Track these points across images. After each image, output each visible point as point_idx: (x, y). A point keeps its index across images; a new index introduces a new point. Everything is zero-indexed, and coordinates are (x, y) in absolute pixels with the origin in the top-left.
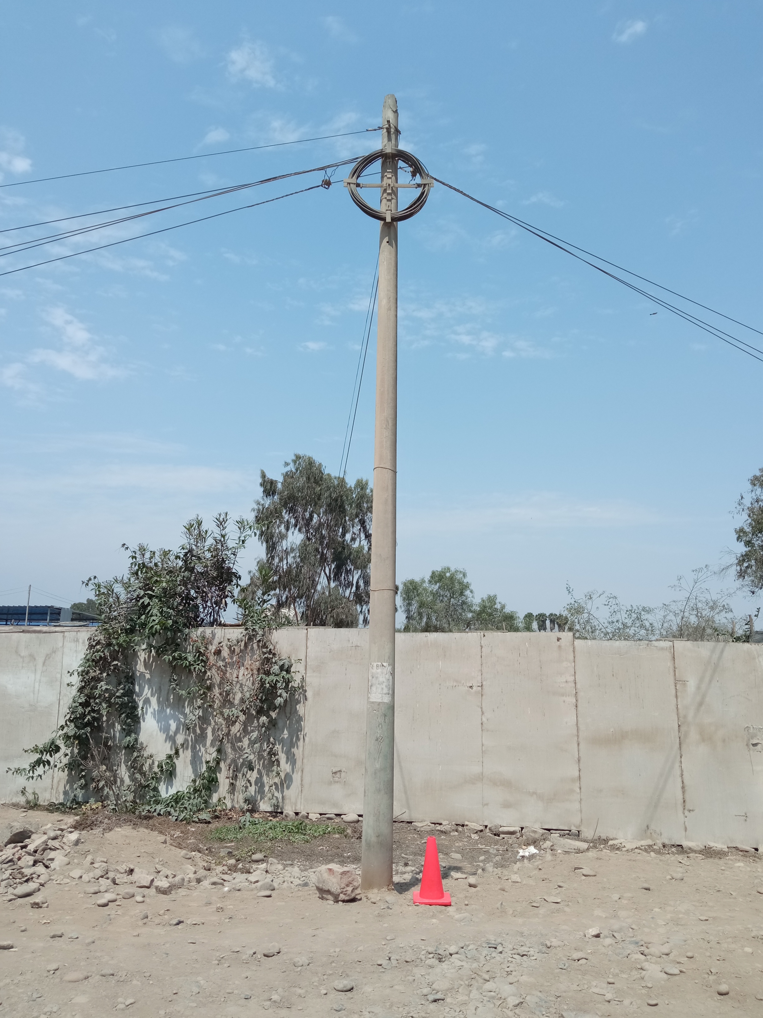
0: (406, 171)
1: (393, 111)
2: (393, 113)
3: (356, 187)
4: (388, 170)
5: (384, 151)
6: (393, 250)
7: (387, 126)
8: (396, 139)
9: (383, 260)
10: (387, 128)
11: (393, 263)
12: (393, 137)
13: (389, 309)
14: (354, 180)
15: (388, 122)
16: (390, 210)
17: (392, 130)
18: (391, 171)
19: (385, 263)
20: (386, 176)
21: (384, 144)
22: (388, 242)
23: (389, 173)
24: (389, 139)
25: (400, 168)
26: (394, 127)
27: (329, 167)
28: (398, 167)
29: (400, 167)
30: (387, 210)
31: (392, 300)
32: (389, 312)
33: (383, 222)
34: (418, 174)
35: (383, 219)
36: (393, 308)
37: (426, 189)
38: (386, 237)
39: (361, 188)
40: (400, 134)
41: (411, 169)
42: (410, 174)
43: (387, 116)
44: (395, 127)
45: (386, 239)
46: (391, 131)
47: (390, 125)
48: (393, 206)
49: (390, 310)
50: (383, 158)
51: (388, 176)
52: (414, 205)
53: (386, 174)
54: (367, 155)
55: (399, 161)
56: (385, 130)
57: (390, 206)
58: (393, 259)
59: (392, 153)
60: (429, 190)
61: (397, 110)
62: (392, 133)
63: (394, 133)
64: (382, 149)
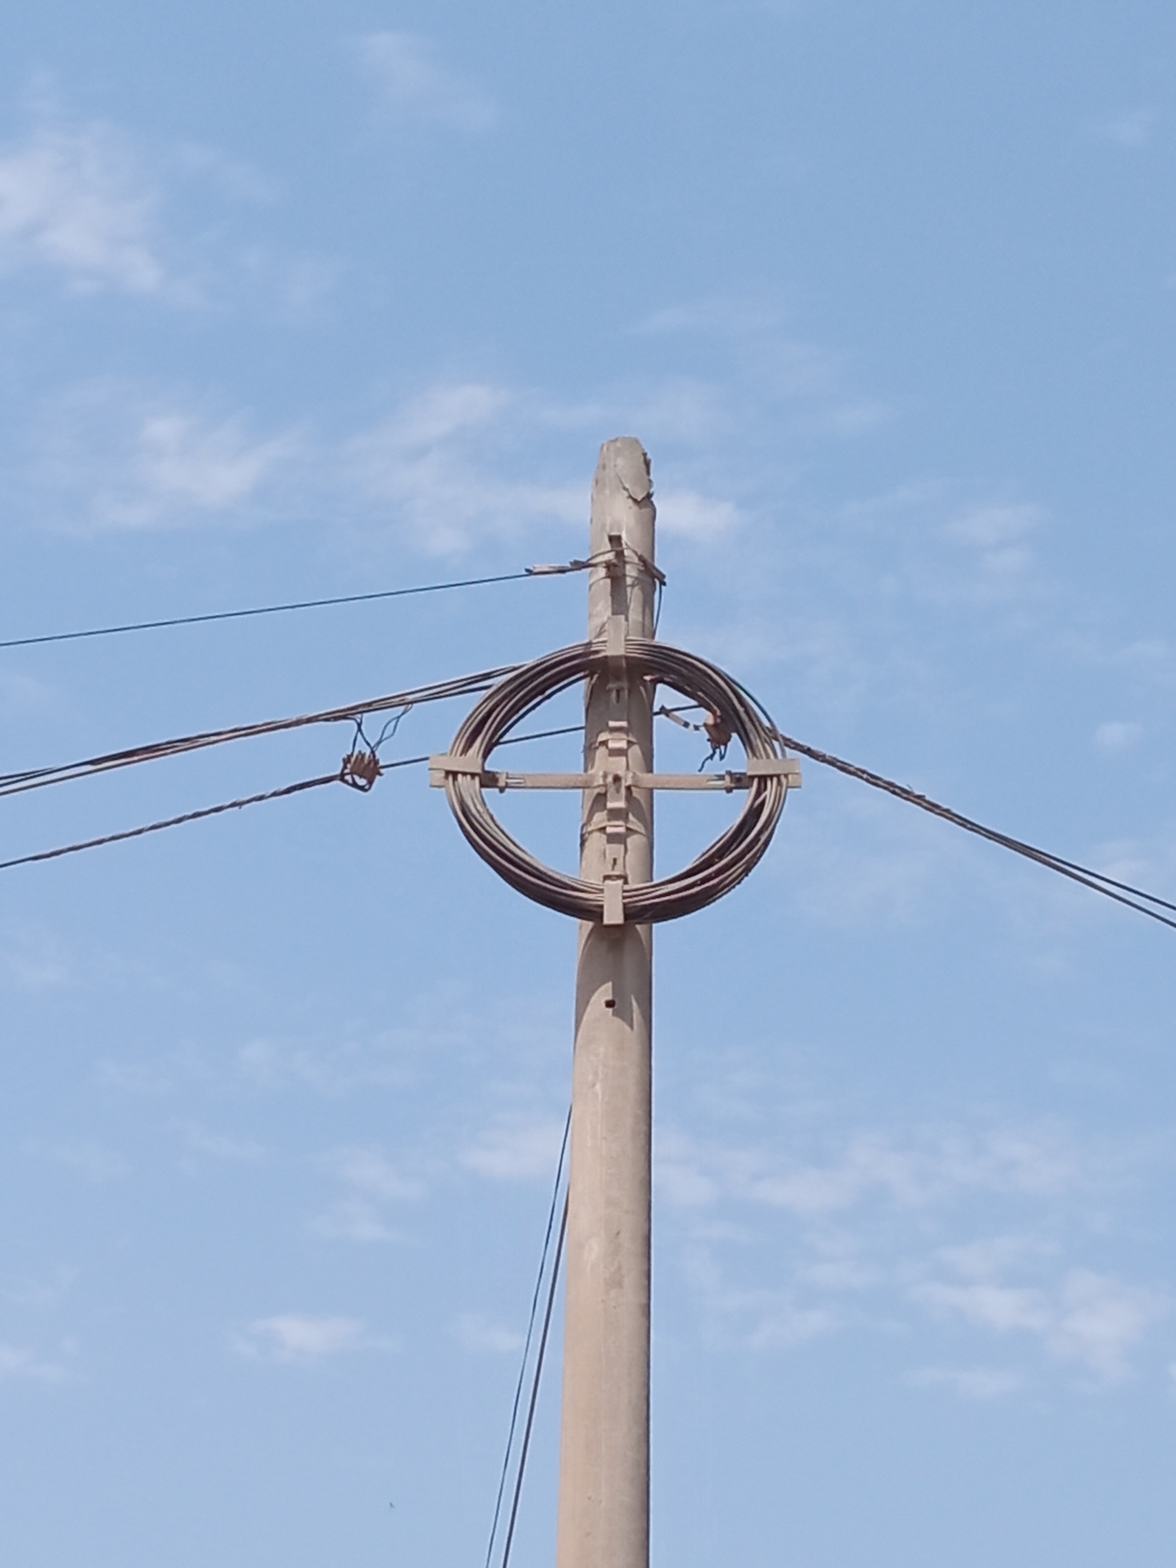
0: (686, 725)
1: (635, 500)
2: (635, 508)
3: (482, 785)
4: (612, 724)
5: (597, 652)
6: (632, 1036)
7: (610, 556)
8: (648, 603)
9: (590, 1078)
10: (608, 565)
11: (633, 1090)
12: (634, 596)
13: (615, 1282)
14: (472, 760)
15: (615, 540)
16: (618, 877)
17: (631, 572)
18: (624, 724)
19: (598, 1087)
20: (604, 743)
21: (598, 622)
22: (610, 1004)
23: (616, 735)
24: (619, 606)
25: (663, 711)
26: (636, 560)
27: (369, 707)
28: (656, 709)
29: (663, 708)
30: (607, 877)
31: (630, 1245)
32: (613, 1293)
33: (590, 924)
34: (735, 736)
35: (593, 913)
36: (631, 1279)
37: (770, 794)
38: (604, 982)
39: (502, 790)
40: (663, 583)
41: (710, 720)
42: (704, 734)
43: (609, 520)
44: (641, 558)
45: (605, 992)
46: (625, 576)
47: (620, 554)
48: (632, 864)
49: (619, 1284)
50: (591, 675)
51: (611, 745)
52: (721, 858)
53: (602, 737)
54: (530, 662)
55: (660, 686)
56: (602, 572)
57: (620, 862)
58: (633, 1072)
59: (627, 658)
60: (779, 800)
61: (649, 496)
62: (629, 581)
63: (637, 581)
64: (590, 644)
